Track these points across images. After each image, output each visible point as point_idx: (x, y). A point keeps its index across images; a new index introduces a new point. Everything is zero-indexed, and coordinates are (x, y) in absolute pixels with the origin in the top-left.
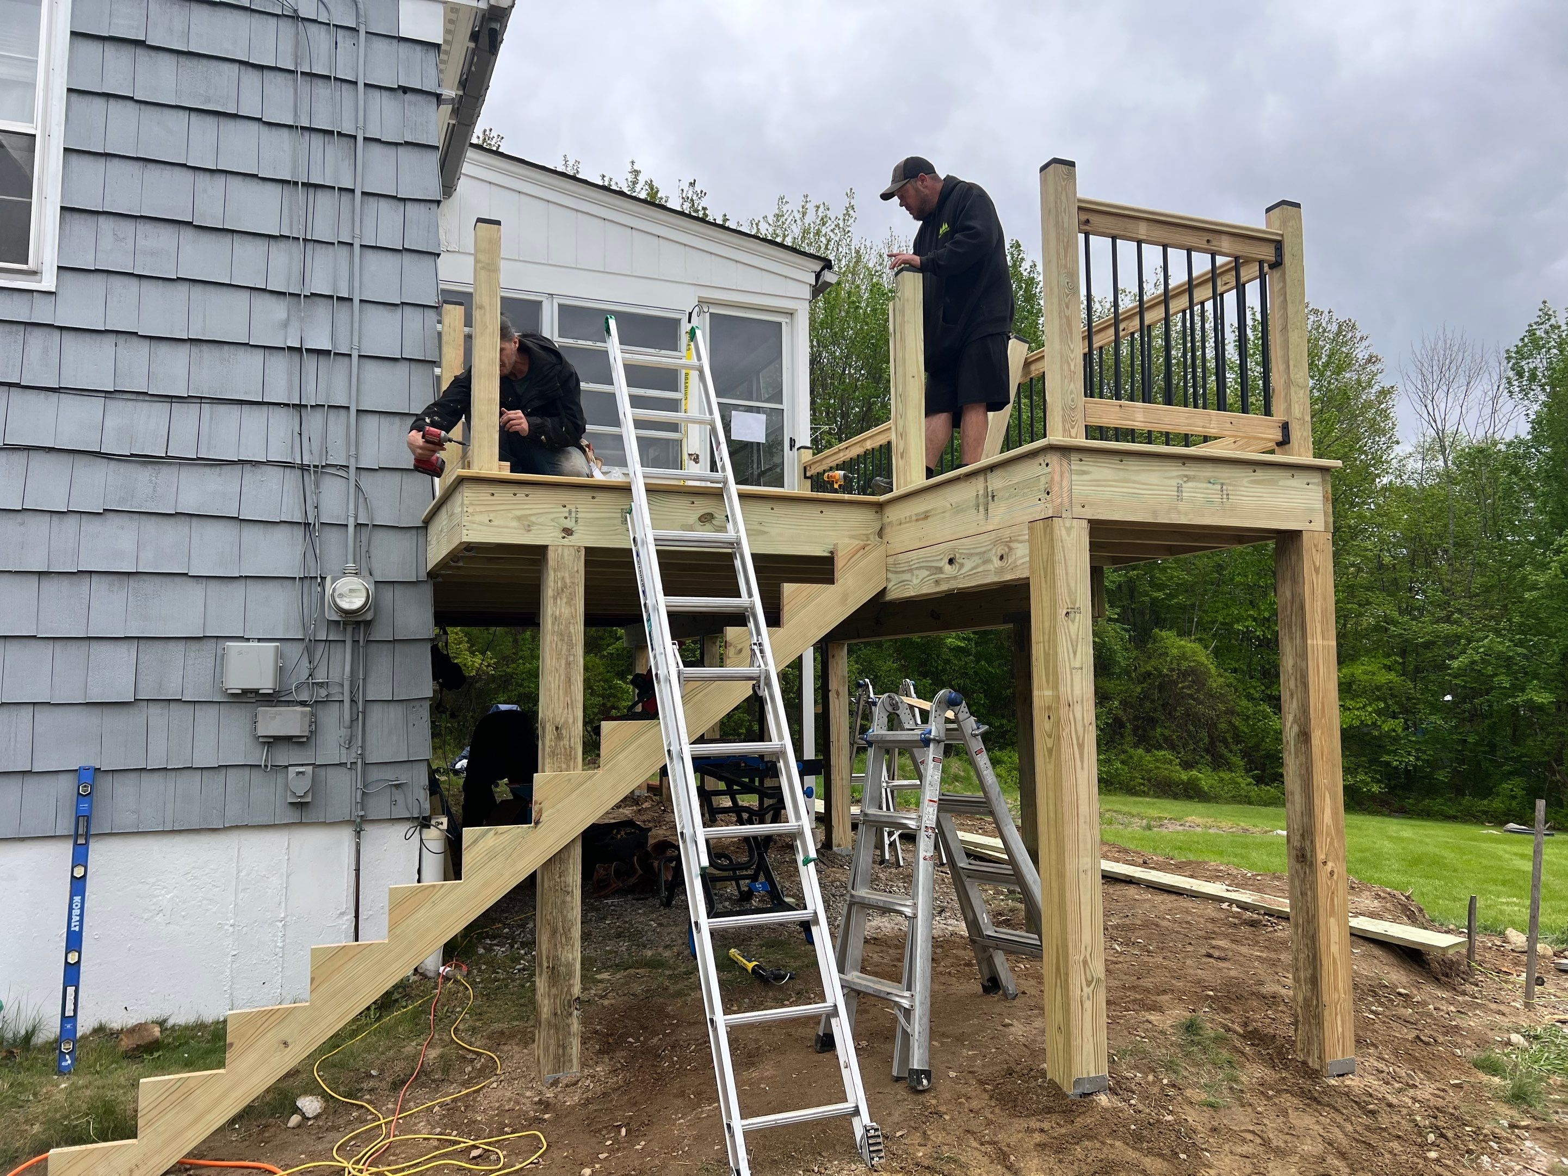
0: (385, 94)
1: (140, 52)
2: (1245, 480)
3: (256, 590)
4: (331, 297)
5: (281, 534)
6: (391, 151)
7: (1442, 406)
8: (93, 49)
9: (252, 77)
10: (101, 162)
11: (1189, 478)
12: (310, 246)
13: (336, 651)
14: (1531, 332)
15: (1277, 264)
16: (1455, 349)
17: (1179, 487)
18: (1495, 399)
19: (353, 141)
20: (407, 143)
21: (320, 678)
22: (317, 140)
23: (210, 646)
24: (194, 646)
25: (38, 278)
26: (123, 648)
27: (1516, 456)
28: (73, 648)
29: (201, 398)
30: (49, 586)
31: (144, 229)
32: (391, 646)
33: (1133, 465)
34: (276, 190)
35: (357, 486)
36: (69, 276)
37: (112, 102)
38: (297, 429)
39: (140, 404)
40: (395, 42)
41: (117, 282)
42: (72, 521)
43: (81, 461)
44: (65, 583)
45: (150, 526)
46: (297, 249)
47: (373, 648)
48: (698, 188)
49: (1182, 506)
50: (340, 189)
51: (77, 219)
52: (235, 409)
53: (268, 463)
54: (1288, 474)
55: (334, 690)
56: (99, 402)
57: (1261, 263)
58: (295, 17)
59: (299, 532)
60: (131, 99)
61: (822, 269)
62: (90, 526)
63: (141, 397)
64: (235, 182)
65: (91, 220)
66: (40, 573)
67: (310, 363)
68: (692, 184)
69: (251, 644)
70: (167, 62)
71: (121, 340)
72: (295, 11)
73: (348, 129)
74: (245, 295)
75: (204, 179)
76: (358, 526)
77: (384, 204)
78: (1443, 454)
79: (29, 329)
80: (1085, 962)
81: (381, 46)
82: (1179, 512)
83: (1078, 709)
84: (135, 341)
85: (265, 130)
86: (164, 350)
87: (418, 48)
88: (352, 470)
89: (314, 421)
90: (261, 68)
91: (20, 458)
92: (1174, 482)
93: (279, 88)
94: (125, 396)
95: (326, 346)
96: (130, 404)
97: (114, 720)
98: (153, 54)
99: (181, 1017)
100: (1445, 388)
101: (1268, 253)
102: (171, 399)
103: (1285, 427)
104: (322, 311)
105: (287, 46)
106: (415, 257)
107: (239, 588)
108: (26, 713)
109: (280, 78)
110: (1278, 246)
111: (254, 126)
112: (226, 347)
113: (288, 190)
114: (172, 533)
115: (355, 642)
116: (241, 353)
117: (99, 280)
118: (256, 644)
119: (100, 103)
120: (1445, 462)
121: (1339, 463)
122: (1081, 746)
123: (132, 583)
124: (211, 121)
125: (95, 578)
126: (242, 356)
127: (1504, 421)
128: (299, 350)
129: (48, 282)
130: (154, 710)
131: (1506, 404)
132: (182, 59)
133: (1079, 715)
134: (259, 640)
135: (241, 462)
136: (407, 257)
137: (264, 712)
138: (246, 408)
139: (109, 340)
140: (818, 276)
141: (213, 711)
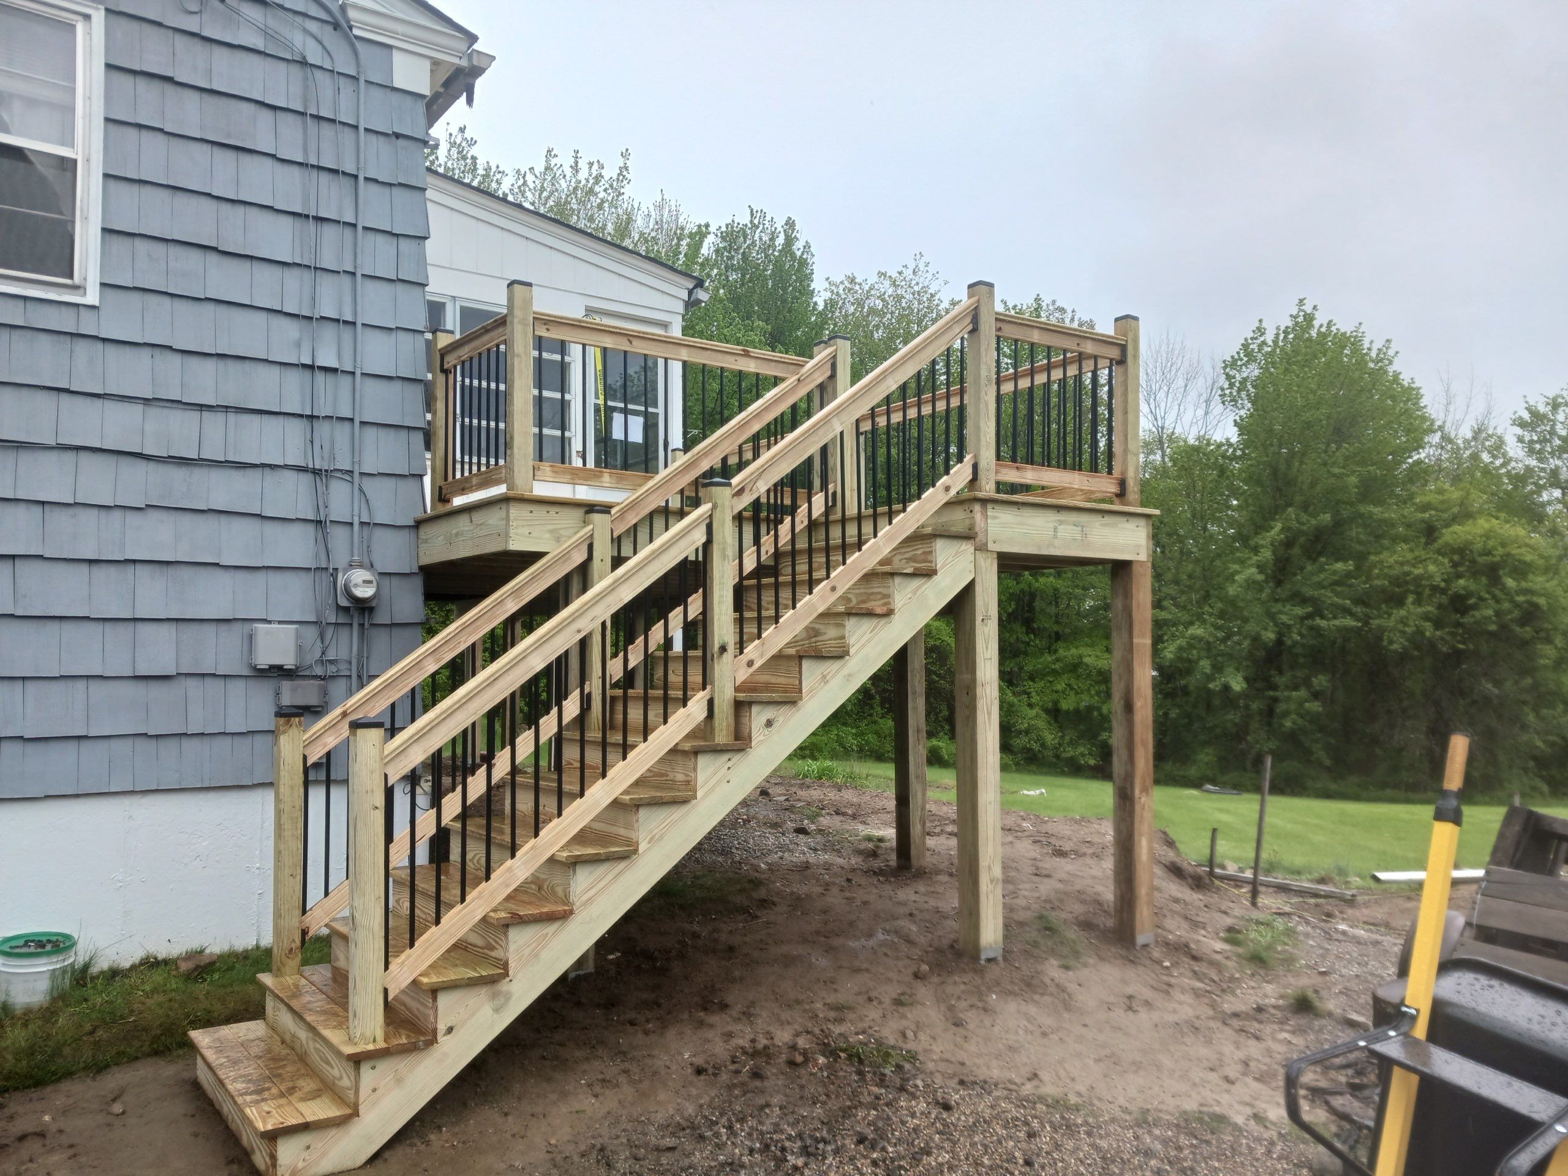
0: (381, 139)
1: (169, 89)
2: (1097, 525)
3: (275, 578)
4: (338, 321)
5: (297, 529)
6: (386, 191)
7: (1163, 405)
8: (127, 80)
9: (266, 115)
10: (135, 188)
11: (1061, 522)
12: (318, 273)
13: (344, 633)
14: (1245, 346)
15: (1122, 362)
16: (1176, 352)
17: (1055, 529)
18: (1208, 402)
19: (352, 180)
20: (400, 185)
21: (331, 655)
22: (324, 177)
23: (238, 629)
24: (224, 627)
25: (81, 291)
26: (164, 629)
27: (1224, 456)
28: (121, 628)
29: (227, 407)
30: (99, 572)
31: (175, 251)
32: (388, 630)
33: (1028, 513)
34: (288, 221)
35: (361, 490)
36: (110, 292)
37: (145, 134)
38: (309, 437)
39: (174, 411)
40: (388, 91)
41: (153, 299)
42: (117, 514)
43: (125, 462)
44: (112, 570)
45: (187, 520)
46: (307, 275)
47: (374, 632)
48: (468, 135)
49: (1057, 542)
50: (344, 223)
51: (115, 238)
52: (256, 418)
53: (286, 467)
54: (1124, 519)
55: (343, 666)
56: (139, 408)
57: (1111, 360)
58: (303, 63)
59: (311, 529)
60: (161, 130)
61: (695, 287)
62: (132, 518)
63: (175, 405)
64: (253, 212)
65: (127, 242)
66: (91, 562)
67: (320, 377)
68: (462, 130)
69: (272, 626)
70: (193, 97)
71: (157, 352)
72: (304, 58)
73: (350, 168)
74: (263, 315)
75: (226, 208)
76: (362, 523)
77: (380, 239)
78: (1162, 449)
79: (75, 339)
80: (989, 867)
81: (377, 93)
82: (1055, 547)
83: (988, 688)
84: (169, 355)
85: (278, 166)
86: (194, 362)
87: (408, 98)
88: (356, 475)
89: (323, 430)
90: (274, 108)
91: (70, 456)
92: (1052, 525)
93: (290, 126)
94: (161, 404)
95: (333, 364)
96: (165, 411)
97: (157, 690)
98: (179, 89)
99: (216, 946)
100: (1165, 388)
101: (1115, 353)
102: (201, 407)
103: (1122, 483)
104: (329, 332)
105: (296, 89)
106: (407, 287)
107: (261, 576)
108: (81, 685)
109: (290, 118)
110: (1123, 348)
111: (268, 162)
112: (247, 363)
113: (299, 222)
114: (206, 526)
115: (362, 625)
116: (261, 368)
117: (136, 297)
118: (276, 626)
119: (132, 133)
120: (1163, 456)
121: (1157, 512)
122: (989, 714)
123: (172, 571)
124: (231, 155)
125: (139, 567)
126: (262, 370)
127: (1215, 422)
128: (311, 367)
129: (92, 296)
130: (191, 683)
131: (1217, 407)
132: (205, 96)
133: (988, 692)
134: (280, 622)
135: (263, 466)
136: (400, 287)
137: (286, 685)
138: (265, 417)
139: (146, 353)
140: (690, 292)
141: (240, 684)
